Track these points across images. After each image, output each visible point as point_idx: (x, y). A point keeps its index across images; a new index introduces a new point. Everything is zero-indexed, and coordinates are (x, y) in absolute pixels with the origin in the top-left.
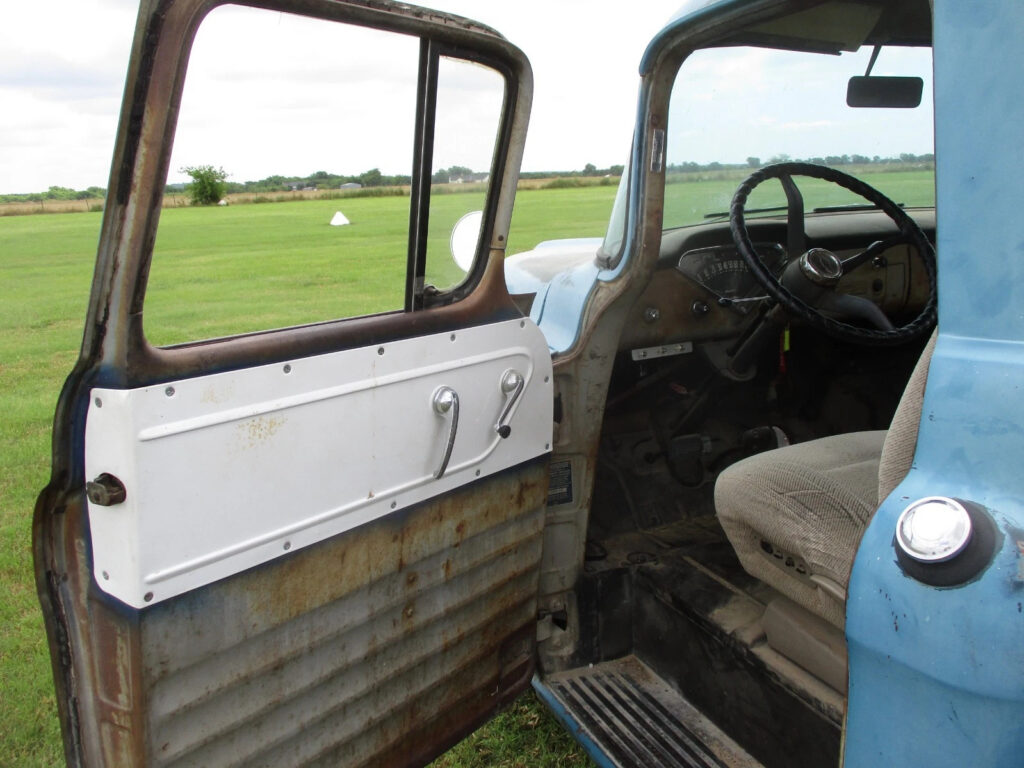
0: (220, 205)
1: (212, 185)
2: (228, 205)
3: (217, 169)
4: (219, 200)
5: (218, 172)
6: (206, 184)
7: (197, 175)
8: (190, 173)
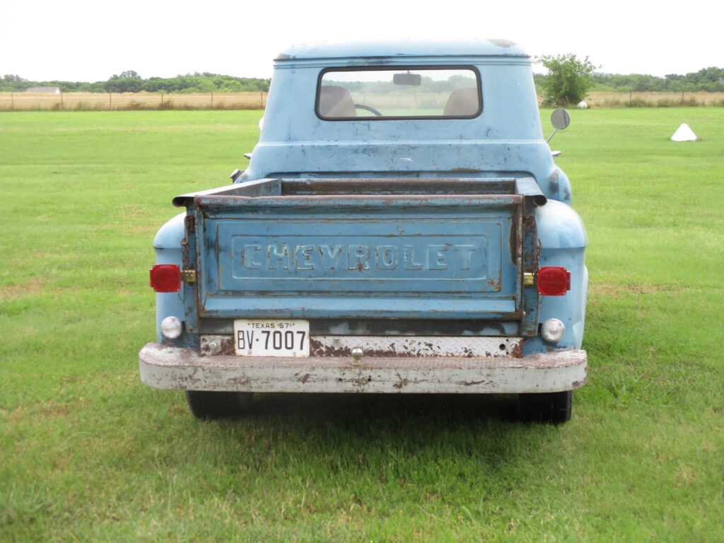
0: (579, 108)
1: (572, 80)
2: (589, 108)
3: (580, 59)
4: (580, 101)
5: (583, 63)
6: (563, 79)
7: (554, 66)
8: (546, 64)
